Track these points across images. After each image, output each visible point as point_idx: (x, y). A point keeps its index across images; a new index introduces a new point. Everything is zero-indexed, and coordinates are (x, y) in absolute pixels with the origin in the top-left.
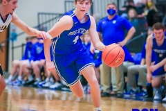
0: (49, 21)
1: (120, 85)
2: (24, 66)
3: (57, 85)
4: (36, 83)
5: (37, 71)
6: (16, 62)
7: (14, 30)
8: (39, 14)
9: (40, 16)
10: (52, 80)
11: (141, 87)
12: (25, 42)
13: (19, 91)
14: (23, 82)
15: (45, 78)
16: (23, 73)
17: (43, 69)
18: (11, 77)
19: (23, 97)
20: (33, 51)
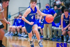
0: (23, 10)
1: (51, 35)
2: (13, 28)
3: (26, 35)
4: (18, 35)
5: (18, 30)
6: (10, 26)
7: (10, 14)
8: (19, 8)
9: (20, 8)
10: (24, 33)
11: (59, 36)
12: (14, 19)
13: (11, 38)
14: (13, 34)
15: (22, 33)
16: (13, 31)
17: (21, 29)
18: (8, 32)
19: (13, 40)
20: (17, 22)
